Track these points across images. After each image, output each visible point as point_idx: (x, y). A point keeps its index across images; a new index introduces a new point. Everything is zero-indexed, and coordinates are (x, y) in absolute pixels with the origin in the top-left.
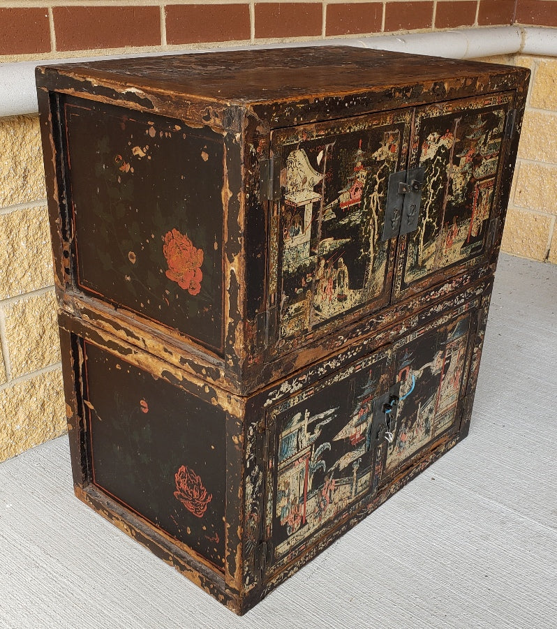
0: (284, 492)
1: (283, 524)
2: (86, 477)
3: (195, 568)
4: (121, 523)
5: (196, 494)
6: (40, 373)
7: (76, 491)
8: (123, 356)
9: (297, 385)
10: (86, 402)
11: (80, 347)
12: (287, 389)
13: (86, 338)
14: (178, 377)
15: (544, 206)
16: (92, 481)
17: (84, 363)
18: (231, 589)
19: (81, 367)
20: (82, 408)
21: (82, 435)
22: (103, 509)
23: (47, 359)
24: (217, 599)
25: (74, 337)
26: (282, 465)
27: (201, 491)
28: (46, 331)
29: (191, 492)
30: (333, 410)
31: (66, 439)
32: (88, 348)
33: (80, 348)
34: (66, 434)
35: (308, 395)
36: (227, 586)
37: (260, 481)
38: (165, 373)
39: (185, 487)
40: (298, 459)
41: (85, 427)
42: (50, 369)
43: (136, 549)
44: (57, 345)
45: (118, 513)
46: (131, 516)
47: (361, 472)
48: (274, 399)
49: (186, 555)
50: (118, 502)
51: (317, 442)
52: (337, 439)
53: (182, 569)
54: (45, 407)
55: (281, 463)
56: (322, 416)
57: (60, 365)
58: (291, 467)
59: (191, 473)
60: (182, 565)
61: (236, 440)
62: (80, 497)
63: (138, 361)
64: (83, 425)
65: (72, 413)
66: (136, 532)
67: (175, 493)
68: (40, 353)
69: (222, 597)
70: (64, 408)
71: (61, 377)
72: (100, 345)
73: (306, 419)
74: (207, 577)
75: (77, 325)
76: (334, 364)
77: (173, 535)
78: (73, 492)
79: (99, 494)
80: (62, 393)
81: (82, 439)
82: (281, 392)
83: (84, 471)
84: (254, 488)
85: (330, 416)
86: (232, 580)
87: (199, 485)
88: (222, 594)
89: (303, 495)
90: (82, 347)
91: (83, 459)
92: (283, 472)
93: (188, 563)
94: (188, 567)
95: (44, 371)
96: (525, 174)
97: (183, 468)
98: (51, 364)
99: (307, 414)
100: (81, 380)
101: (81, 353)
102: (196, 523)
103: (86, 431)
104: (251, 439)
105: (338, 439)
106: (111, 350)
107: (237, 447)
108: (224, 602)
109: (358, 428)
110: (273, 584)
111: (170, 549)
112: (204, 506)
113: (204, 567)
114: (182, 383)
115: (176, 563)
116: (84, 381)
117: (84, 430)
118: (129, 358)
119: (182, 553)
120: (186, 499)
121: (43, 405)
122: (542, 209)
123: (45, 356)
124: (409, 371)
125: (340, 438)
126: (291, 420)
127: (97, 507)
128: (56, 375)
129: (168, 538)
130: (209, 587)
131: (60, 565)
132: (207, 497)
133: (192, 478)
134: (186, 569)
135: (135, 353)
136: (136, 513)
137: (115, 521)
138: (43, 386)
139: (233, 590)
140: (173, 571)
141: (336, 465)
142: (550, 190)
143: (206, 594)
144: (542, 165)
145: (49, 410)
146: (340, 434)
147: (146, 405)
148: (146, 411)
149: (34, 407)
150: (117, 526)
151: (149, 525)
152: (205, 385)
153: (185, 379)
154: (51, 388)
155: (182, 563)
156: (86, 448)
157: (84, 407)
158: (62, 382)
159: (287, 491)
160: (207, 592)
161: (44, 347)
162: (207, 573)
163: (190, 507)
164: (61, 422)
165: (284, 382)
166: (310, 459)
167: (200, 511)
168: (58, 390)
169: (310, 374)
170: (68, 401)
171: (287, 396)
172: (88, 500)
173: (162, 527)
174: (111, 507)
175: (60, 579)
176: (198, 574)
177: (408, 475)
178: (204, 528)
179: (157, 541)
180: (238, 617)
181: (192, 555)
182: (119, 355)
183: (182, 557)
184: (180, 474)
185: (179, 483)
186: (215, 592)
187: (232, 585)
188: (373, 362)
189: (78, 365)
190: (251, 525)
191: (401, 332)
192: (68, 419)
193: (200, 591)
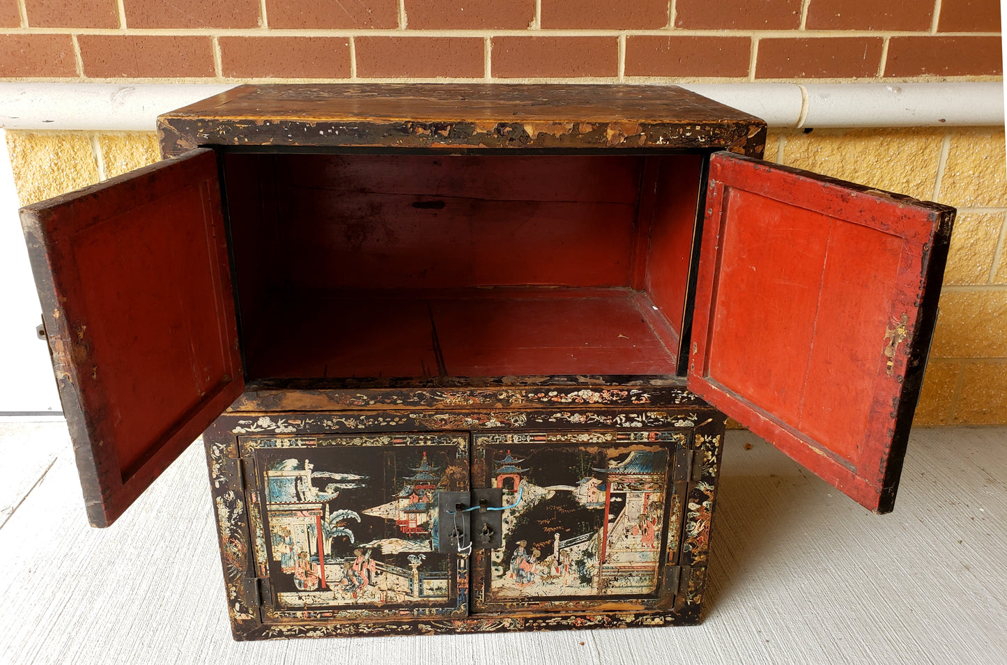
0: (282, 537)
1: (287, 572)
9: (286, 427)
12: (269, 426)
26: (274, 507)
30: (357, 477)
35: (307, 445)
37: (240, 510)
40: (301, 511)
47: (428, 573)
48: (248, 430)
51: (334, 504)
55: (272, 504)
56: (336, 476)
58: (290, 516)
73: (308, 470)
76: (352, 424)
82: (260, 426)
84: (230, 513)
85: (353, 481)
89: (317, 554)
92: (278, 515)
99: (309, 466)
105: (371, 514)
109: (411, 516)
110: (282, 631)
124: (521, 481)
125: (376, 514)
126: (280, 462)
141: (373, 544)
146: (374, 509)
159: (287, 539)
165: (264, 417)
166: (322, 519)
169: (308, 421)
171: (271, 433)
177: (544, 619)
188: (429, 444)
190: (233, 550)
191: (490, 424)
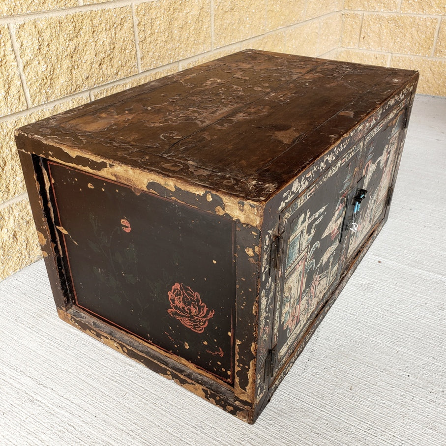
0: (287, 297)
1: (285, 328)
2: (68, 300)
3: (197, 381)
4: (111, 342)
5: (193, 310)
6: (7, 205)
7: (60, 314)
8: (96, 172)
9: (304, 183)
10: (58, 227)
11: (44, 170)
12: (297, 189)
13: (50, 158)
14: (169, 188)
15: (382, 46)
16: (75, 303)
17: (51, 187)
18: (241, 401)
19: (48, 191)
20: (55, 234)
21: (59, 260)
22: (90, 329)
23: (12, 191)
24: (225, 409)
25: (36, 159)
26: (288, 272)
27: (200, 307)
28: (7, 163)
29: (189, 309)
30: (324, 208)
31: (42, 263)
32: (55, 171)
33: (45, 172)
34: (41, 259)
35: (311, 194)
36: (237, 399)
37: (272, 293)
38: (151, 185)
39: (181, 305)
40: (298, 263)
41: (61, 253)
42: (17, 200)
43: (130, 365)
44: (20, 176)
45: (106, 332)
46: (120, 334)
47: (333, 264)
48: (286, 201)
49: (183, 368)
50: (104, 321)
51: (312, 243)
52: (324, 236)
53: (182, 382)
54: (18, 236)
55: (287, 270)
56: (317, 215)
57: (26, 195)
58: (293, 273)
59: (187, 290)
60: (181, 378)
61: (250, 252)
62: (65, 319)
63: (115, 176)
64: (59, 251)
65: (45, 241)
66: (127, 349)
67: (169, 311)
68: (4, 185)
69: (231, 408)
70: (36, 236)
71: (29, 207)
72: (67, 164)
73: (307, 219)
74: (212, 390)
75: (38, 145)
76: (331, 158)
77: (169, 350)
78: (57, 314)
79: (83, 315)
80: (33, 222)
81: (59, 264)
82: (293, 193)
83: (65, 294)
84: (267, 301)
85: (323, 213)
86: (243, 393)
87: (198, 301)
88: (230, 405)
89: (299, 296)
90: (47, 169)
91: (63, 284)
92: (288, 278)
93: (189, 376)
94: (190, 381)
95: (11, 203)
96: (367, 23)
97: (177, 286)
98: (16, 195)
99: (308, 214)
100: (50, 205)
101: (46, 177)
102: (194, 338)
103: (62, 256)
104: (266, 249)
106: (80, 167)
107: (252, 261)
108: (233, 413)
109: (337, 223)
110: (276, 385)
111: (167, 364)
112: (205, 322)
113: (205, 379)
114: (174, 194)
115: (175, 377)
116: (54, 206)
117: (60, 255)
118: (104, 173)
119: (179, 366)
120: (182, 316)
121: (15, 235)
122: (381, 49)
123: (10, 188)
124: (371, 164)
125: (326, 235)
126: (297, 223)
127: (84, 327)
128: (23, 205)
129: (163, 352)
130: (214, 399)
131: (55, 395)
132: (208, 313)
133: (189, 295)
134: (186, 382)
135: (111, 166)
136: (124, 331)
137: (104, 339)
138: (12, 217)
139: (245, 403)
140: (172, 384)
141: (320, 262)
142: (387, 33)
143: (211, 405)
144: (381, 14)
145: (21, 238)
146: (326, 231)
147: (128, 224)
148: (128, 230)
149: (6, 238)
150: (107, 344)
151: (140, 341)
152: (207, 193)
153: (178, 190)
154: (20, 218)
155: (182, 377)
156: (64, 273)
157: (56, 233)
158: (31, 212)
159: (289, 297)
160: (212, 403)
161: (7, 179)
162: (211, 385)
163: (187, 323)
164: (35, 249)
165: (295, 180)
166: (306, 261)
167: (200, 327)
168: (28, 219)
169: (315, 170)
170: (39, 229)
171: (297, 196)
172: (74, 322)
173: (156, 342)
174: (99, 327)
175: (57, 410)
176: (201, 387)
177: (358, 260)
178: (206, 343)
179: (151, 357)
180: (250, 426)
181: (191, 368)
182: (91, 171)
183: (181, 371)
184: (174, 291)
185: (173, 301)
186: (223, 404)
187: (244, 398)
188: (353, 154)
189: (45, 190)
190: (264, 338)
191: (372, 124)
192: (41, 246)
193: (205, 402)
